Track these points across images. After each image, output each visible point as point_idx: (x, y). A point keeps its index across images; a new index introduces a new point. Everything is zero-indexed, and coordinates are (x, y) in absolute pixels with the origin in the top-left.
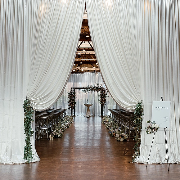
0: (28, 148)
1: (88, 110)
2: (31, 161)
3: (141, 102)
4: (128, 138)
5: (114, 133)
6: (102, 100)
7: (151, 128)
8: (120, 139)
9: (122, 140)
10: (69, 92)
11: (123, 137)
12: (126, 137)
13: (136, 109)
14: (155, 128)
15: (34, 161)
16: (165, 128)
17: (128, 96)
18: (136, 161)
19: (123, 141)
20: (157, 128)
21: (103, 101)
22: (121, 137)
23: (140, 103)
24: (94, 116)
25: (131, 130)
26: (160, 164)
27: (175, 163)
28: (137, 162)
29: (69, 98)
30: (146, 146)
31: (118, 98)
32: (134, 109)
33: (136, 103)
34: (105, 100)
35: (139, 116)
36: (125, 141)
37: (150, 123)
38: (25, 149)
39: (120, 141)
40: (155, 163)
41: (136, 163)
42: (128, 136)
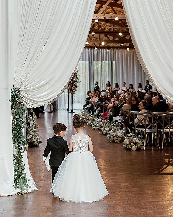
0: (20, 168)
2: (25, 191)
4: (143, 145)
5: (115, 138)
8: (131, 147)
9: (134, 148)
11: (135, 143)
12: (140, 144)
15: (30, 190)
19: (137, 150)
21: (73, 88)
22: (132, 144)
25: (147, 133)
34: (76, 86)
36: (138, 149)
38: (15, 170)
39: (130, 150)
42: (143, 142)
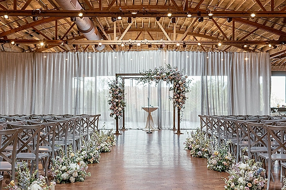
1: (150, 117)
6: (178, 98)
10: (110, 83)
21: (180, 100)
24: (160, 129)
29: (111, 95)
34: (184, 98)
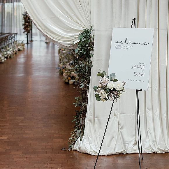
3: (89, 28)
7: (105, 89)
11: (73, 78)
13: (78, 43)
14: (114, 90)
16: (137, 91)
17: (62, 16)
18: (76, 147)
20: (119, 92)
23: (87, 31)
26: (123, 154)
27: (154, 153)
28: (78, 150)
30: (96, 119)
31: (40, 18)
32: (75, 43)
33: (80, 31)
35: (86, 58)
37: (105, 77)
40: (114, 153)
41: (75, 150)
